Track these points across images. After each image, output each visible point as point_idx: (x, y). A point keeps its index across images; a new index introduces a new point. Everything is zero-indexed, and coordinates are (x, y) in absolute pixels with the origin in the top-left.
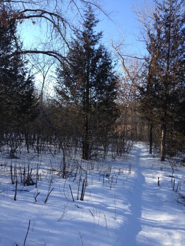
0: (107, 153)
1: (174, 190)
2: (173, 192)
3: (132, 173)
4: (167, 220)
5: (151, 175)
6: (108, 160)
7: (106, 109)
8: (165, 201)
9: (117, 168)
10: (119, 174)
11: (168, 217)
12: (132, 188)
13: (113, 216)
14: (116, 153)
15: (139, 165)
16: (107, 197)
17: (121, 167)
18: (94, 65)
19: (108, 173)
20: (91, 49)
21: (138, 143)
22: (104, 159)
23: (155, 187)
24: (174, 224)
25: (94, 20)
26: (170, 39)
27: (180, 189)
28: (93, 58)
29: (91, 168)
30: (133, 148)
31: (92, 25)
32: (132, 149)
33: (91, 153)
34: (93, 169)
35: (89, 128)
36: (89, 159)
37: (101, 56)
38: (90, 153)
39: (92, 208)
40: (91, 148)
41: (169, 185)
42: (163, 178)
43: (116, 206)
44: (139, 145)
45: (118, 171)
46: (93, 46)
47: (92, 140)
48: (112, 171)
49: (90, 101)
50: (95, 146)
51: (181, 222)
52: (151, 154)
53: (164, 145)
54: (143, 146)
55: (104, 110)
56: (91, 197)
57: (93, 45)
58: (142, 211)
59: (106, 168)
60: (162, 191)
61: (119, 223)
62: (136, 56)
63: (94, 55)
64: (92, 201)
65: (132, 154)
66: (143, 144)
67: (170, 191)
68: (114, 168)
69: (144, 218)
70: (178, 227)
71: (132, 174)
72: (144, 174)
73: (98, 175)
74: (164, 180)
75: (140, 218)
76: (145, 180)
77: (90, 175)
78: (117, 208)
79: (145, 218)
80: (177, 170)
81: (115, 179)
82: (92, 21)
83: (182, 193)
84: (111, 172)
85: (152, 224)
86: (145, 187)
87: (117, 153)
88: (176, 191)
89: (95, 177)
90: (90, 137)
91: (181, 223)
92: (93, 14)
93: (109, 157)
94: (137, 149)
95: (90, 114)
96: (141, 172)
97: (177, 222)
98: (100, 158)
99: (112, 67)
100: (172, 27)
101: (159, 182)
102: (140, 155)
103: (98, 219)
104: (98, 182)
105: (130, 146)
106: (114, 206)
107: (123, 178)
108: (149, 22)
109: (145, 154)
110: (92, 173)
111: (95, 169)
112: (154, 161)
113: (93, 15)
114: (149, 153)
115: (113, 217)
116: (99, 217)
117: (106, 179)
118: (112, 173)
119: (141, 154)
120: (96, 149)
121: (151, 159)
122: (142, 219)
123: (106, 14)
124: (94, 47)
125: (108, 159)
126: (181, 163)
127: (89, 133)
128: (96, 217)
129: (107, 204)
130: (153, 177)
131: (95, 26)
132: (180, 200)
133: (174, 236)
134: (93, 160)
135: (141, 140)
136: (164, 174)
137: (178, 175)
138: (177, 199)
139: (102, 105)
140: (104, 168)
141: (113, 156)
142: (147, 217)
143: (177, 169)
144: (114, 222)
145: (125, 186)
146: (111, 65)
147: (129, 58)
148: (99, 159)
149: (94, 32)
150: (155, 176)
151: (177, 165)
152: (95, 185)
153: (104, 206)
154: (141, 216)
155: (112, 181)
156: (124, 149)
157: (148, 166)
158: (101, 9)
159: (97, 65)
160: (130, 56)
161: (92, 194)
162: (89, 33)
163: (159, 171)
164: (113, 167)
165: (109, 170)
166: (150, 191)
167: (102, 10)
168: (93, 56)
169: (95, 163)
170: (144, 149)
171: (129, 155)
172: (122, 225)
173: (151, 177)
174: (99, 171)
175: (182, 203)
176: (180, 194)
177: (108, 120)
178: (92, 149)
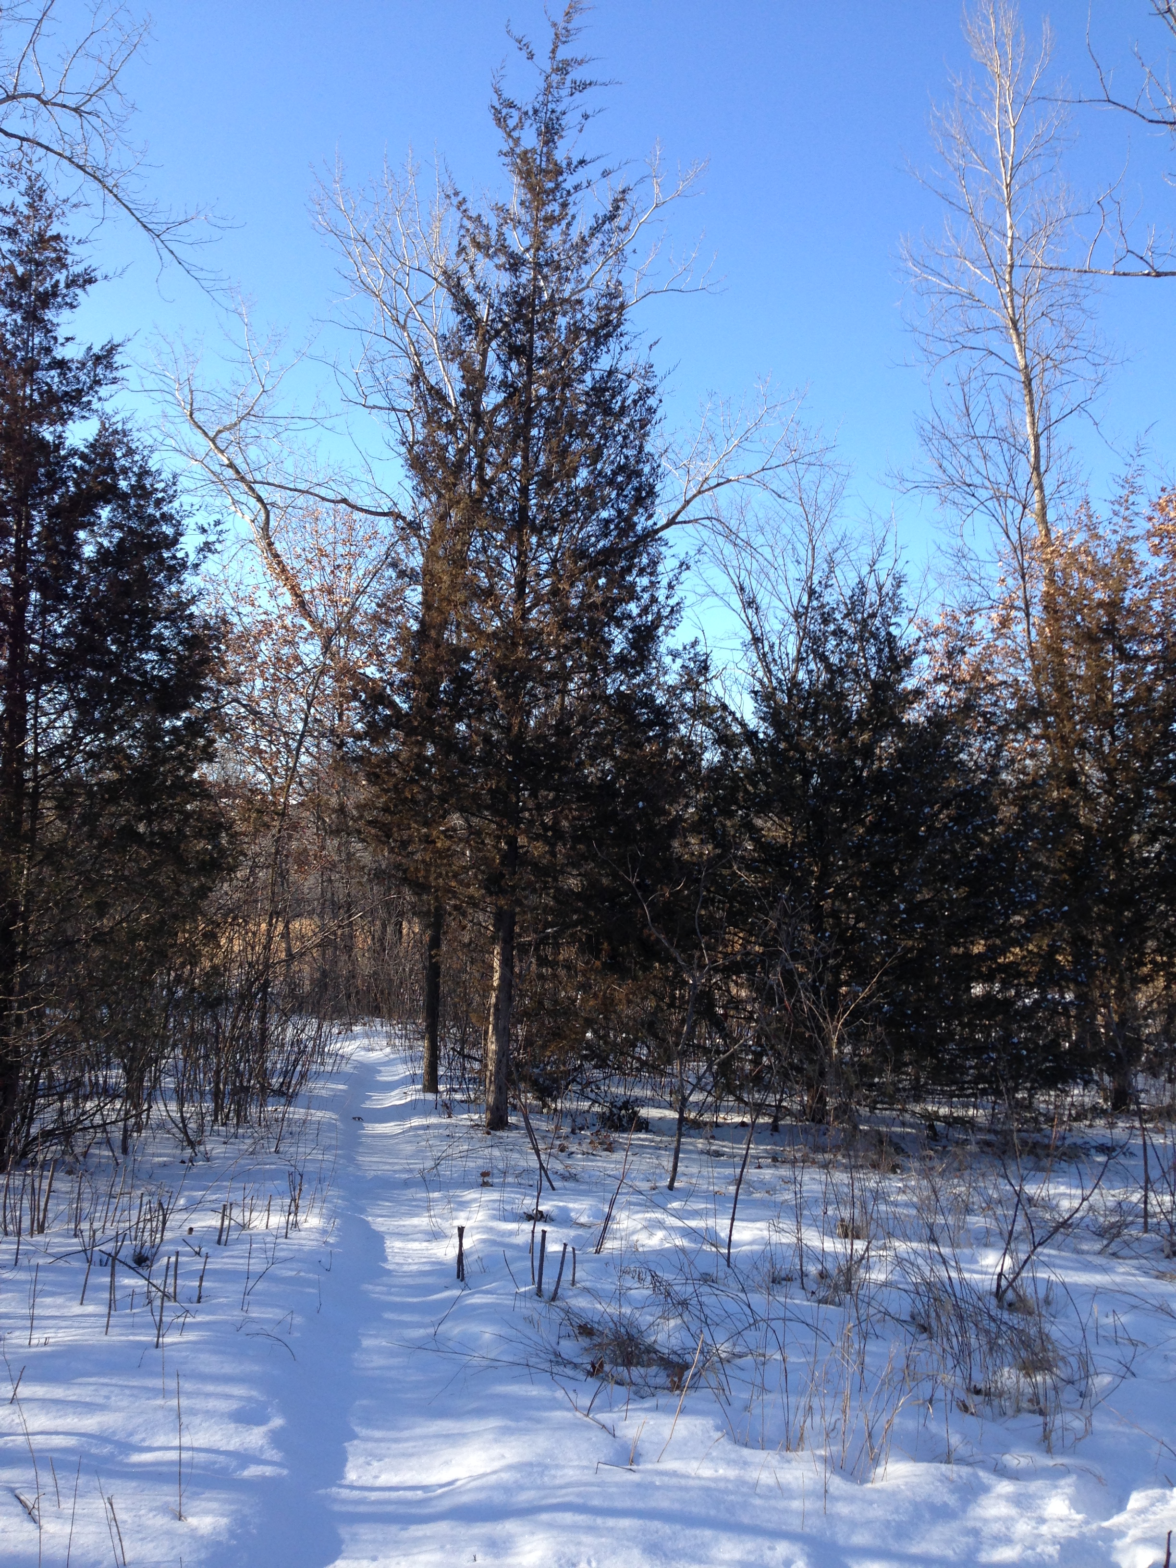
0: (150, 1107)
1: (539, 1292)
2: (536, 1305)
3: (306, 1225)
4: (489, 1470)
5: (422, 1221)
6: (154, 1155)
7: (141, 828)
8: (485, 1363)
9: (208, 1205)
10: (221, 1238)
11: (497, 1450)
12: (298, 1320)
13: (166, 1503)
14: (208, 1105)
15: (358, 1166)
16: (132, 1396)
17: (236, 1197)
18: (62, 547)
19: (148, 1244)
20: (42, 444)
21: (357, 1029)
22: (125, 1151)
23: (441, 1291)
24: (521, 1488)
25: (65, 266)
26: (529, 425)
27: (573, 1283)
28: (56, 497)
29: (26, 1223)
30: (322, 1064)
31: (46, 299)
32: (318, 1074)
33: (31, 1120)
34: (41, 1230)
35: (24, 952)
36: (17, 1164)
37: (110, 494)
38: (23, 1118)
39: (29, 1474)
40: (30, 1086)
41: (515, 1267)
42: (490, 1230)
43: (187, 1440)
44: (366, 1042)
45: (214, 1221)
46: (59, 428)
47: (41, 1032)
48: (172, 1229)
49: (35, 772)
50: (63, 1067)
51: (563, 1467)
52: (436, 1091)
53: (504, 1036)
54: (388, 1050)
55: (129, 834)
56: (24, 1407)
57: (52, 423)
58: (352, 1447)
59: (135, 1213)
60: (475, 1307)
61: (202, 1537)
62: (345, 492)
63: (64, 482)
64: (28, 1434)
65: (313, 1102)
66: (388, 1036)
67: (518, 1303)
68: (193, 1207)
69: (360, 1483)
70: (544, 1502)
71: (306, 1230)
72: (380, 1223)
73: (77, 1264)
74: (493, 1243)
75: (334, 1490)
76: (385, 1260)
77: (21, 1269)
78: (192, 1449)
79: (367, 1480)
80: (570, 1177)
81: (190, 1275)
82: (51, 276)
83: (581, 1303)
84: (168, 1235)
85: (402, 1510)
86: (383, 1297)
87: (218, 1108)
88: (554, 1298)
89: (51, 1277)
90: (30, 1013)
91: (559, 1473)
92: (54, 232)
93: (160, 1134)
94: (347, 1068)
95: (30, 858)
96: (362, 1210)
97: (542, 1474)
98: (97, 1152)
99: (184, 566)
100: (540, 360)
101: (461, 1255)
102: (368, 1105)
103: (68, 1530)
104: (77, 1309)
105: (301, 1052)
106: (176, 1443)
107: (241, 1264)
108: (419, 303)
109: (395, 1099)
110: (35, 1252)
111: (55, 1228)
112: (447, 1132)
113: (57, 238)
114: (419, 1087)
115: (164, 1509)
116: (73, 1518)
117: (130, 1282)
118: (172, 1241)
119: (376, 1096)
120: (69, 1091)
121: (428, 1127)
122: (345, 1493)
123: (150, 226)
124: (60, 437)
125: (150, 1150)
126: (597, 1133)
127: (17, 988)
128: (51, 1527)
129: (131, 1434)
130: (436, 1235)
131: (72, 306)
132: (569, 1347)
133: (517, 1554)
134: (44, 1166)
135: (376, 1011)
136: (496, 1205)
137: (571, 1205)
138: (553, 1339)
139: (114, 799)
140: (118, 1214)
141: (184, 1130)
142: (376, 1477)
143: (573, 1171)
144: (169, 1533)
145: (255, 1313)
146: (180, 555)
147: (301, 500)
148: (85, 1154)
149: (61, 340)
150: (445, 1225)
151: (574, 1148)
152: (50, 1333)
153: (107, 1450)
154: (342, 1477)
155: (171, 1290)
156: (264, 1075)
157: (411, 1171)
158: (115, 190)
159: (80, 546)
160: (307, 492)
161: (25, 1391)
162: (25, 342)
163: (470, 1195)
164: (182, 1202)
165: (151, 1220)
166: (406, 1318)
167: (120, 196)
168: (51, 491)
169: (56, 1185)
170: (394, 1069)
171: (297, 1113)
172: (219, 1543)
173: (425, 1232)
174: (86, 1234)
175: (576, 1360)
176: (568, 1311)
177: (158, 895)
178: (37, 1090)
